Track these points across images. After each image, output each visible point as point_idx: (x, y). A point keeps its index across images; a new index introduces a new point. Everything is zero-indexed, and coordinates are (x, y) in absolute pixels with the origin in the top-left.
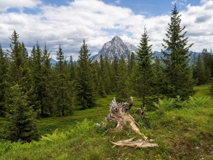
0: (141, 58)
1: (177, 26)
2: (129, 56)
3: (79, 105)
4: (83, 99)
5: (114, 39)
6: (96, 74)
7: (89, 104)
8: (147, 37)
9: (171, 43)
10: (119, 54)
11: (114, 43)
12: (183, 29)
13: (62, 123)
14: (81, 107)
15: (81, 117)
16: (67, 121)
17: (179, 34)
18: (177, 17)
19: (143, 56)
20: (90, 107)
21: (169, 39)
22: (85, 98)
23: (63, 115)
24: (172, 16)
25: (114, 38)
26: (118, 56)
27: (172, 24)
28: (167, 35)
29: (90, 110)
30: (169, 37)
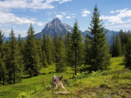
0: (74, 39)
1: (97, 19)
2: (66, 35)
3: (27, 74)
4: (30, 69)
5: (54, 21)
6: (41, 50)
7: (35, 73)
8: (77, 25)
9: (93, 30)
10: (58, 32)
11: (54, 23)
12: (101, 21)
13: (14, 89)
14: (28, 75)
15: (28, 83)
16: (17, 87)
17: (99, 24)
18: (97, 12)
19: (75, 39)
20: (36, 75)
21: (92, 27)
22: (32, 69)
23: (14, 83)
24: (94, 12)
25: (54, 19)
26: (57, 34)
27: (94, 17)
28: (91, 24)
29: (36, 77)
30: (92, 26)
